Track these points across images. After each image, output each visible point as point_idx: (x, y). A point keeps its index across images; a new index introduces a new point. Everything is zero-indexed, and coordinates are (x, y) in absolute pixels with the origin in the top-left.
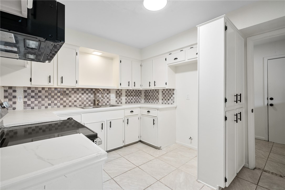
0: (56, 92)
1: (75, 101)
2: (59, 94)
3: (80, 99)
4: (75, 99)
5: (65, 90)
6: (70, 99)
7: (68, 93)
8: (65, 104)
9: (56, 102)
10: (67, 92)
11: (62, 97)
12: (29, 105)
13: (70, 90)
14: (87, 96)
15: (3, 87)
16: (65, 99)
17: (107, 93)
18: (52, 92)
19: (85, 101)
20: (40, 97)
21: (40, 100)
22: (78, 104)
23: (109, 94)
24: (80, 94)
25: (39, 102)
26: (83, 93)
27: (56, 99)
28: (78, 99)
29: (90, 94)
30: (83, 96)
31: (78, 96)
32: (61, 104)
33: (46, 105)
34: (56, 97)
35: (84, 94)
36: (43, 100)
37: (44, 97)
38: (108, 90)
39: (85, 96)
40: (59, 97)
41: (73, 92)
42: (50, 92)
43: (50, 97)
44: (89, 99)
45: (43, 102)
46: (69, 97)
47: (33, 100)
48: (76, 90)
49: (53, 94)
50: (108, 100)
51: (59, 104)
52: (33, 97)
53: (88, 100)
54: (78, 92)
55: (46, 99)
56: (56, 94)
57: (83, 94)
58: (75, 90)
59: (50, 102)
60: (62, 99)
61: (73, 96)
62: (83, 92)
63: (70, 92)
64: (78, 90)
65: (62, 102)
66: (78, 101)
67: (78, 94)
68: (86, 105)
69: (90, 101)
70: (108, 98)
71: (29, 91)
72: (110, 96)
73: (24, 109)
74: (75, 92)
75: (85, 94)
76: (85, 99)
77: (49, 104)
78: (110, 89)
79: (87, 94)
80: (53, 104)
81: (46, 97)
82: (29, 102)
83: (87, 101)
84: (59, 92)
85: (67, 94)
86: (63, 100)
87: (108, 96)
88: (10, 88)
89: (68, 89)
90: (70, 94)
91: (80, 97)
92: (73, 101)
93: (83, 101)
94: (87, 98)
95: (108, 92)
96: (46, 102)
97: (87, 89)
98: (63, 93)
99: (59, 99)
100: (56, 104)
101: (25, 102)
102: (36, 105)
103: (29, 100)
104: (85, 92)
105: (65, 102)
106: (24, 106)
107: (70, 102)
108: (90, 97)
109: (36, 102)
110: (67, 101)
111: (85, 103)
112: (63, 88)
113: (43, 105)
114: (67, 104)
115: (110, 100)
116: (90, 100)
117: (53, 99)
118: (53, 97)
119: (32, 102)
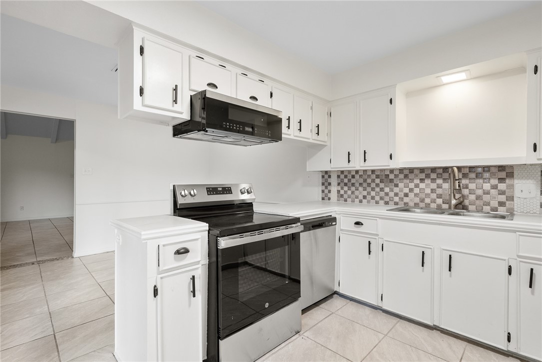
0: (374, 176)
1: (406, 195)
2: (378, 181)
3: (417, 190)
4: (406, 190)
5: (388, 173)
6: (396, 190)
7: (393, 179)
8: (387, 199)
9: (373, 194)
10: (392, 176)
11: (382, 185)
12: (342, 196)
13: (397, 172)
14: (434, 186)
15: (321, 171)
16: (387, 190)
17: (499, 179)
18: (369, 176)
19: (428, 195)
20: (353, 185)
21: (353, 189)
22: (411, 200)
23: (507, 181)
24: (417, 181)
25: (353, 193)
26: (424, 178)
27: (373, 189)
28: (411, 190)
29: (440, 181)
30: (422, 185)
31: (412, 185)
32: (382, 198)
33: (361, 197)
34: (373, 185)
35: (426, 181)
36: (357, 189)
37: (357, 185)
38: (501, 168)
39: (427, 186)
40: (377, 185)
41: (402, 176)
42: (366, 177)
43: (365, 185)
44: (439, 191)
45: (357, 193)
46: (395, 186)
47: (346, 188)
48: (408, 173)
49: (369, 181)
50: (502, 198)
51: (377, 198)
52: (346, 184)
53: (435, 194)
54: (411, 176)
55: (361, 189)
56: (373, 181)
57: (422, 180)
58: (406, 172)
59: (365, 193)
60: (382, 190)
61: (401, 185)
62: (423, 176)
63: (396, 176)
64: (412, 172)
65: (382, 194)
66: (411, 195)
67: (412, 181)
68: (429, 204)
69: (439, 196)
70: (502, 193)
71: (342, 176)
72: (513, 185)
73: (338, 200)
74: (406, 176)
75: (428, 181)
76: (428, 191)
77: (365, 197)
78: (512, 167)
79: (433, 180)
80: (369, 197)
81: (361, 184)
82: (342, 192)
83: (434, 196)
84: (377, 177)
85: (391, 181)
86: (383, 191)
87: (502, 186)
88: (326, 172)
89: (392, 171)
90: (396, 181)
91: (417, 186)
92: (401, 195)
93: (423, 196)
94: (432, 190)
95: (503, 175)
96: (361, 193)
97: (433, 170)
98: (384, 178)
99: (378, 189)
100: (373, 198)
101: (339, 192)
102: (349, 197)
103: (342, 188)
104: (428, 176)
105: (387, 194)
106: (338, 197)
107: (396, 195)
108: (439, 186)
109: (349, 192)
110: (392, 194)
111: (428, 201)
112: (385, 170)
113: (357, 197)
114: (391, 199)
115: (511, 198)
116: (441, 195)
117: (369, 189)
118: (369, 185)
119: (346, 192)
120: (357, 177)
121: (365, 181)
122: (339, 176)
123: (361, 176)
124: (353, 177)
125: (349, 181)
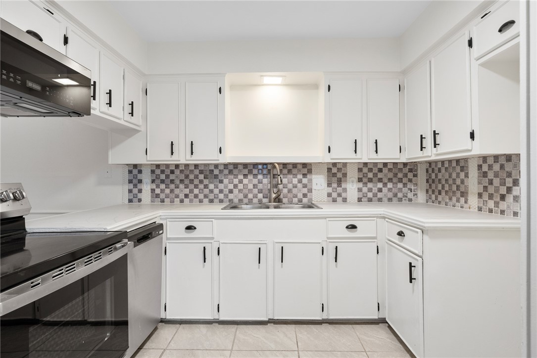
0: (197, 172)
1: (231, 191)
2: (201, 177)
3: (241, 186)
4: (231, 186)
5: (212, 168)
6: (221, 186)
7: (217, 175)
8: (211, 196)
9: (196, 191)
10: (216, 172)
11: (206, 182)
12: (157, 196)
13: (221, 168)
14: (255, 181)
15: (127, 165)
16: (211, 186)
17: (303, 174)
18: (192, 171)
19: (250, 191)
20: (172, 181)
21: (172, 186)
22: (236, 196)
23: (308, 176)
24: (241, 177)
25: (172, 191)
26: (247, 173)
27: (196, 186)
28: (236, 186)
29: (260, 177)
30: (245, 181)
31: (236, 181)
32: (206, 196)
33: (182, 196)
34: (196, 182)
35: (249, 176)
36: (177, 187)
37: (177, 182)
38: (304, 165)
39: (250, 181)
40: (201, 182)
41: (226, 172)
42: (188, 173)
43: (187, 182)
44: (260, 186)
45: (177, 191)
46: (220, 183)
47: (163, 186)
48: (233, 168)
49: (192, 177)
50: (305, 191)
51: (201, 196)
52: (163, 181)
53: (257, 190)
54: (235, 172)
55: (182, 186)
56: (196, 177)
57: (245, 176)
58: (231, 167)
59: (187, 191)
60: (206, 187)
61: (226, 181)
62: (246, 171)
63: (221, 171)
64: (237, 168)
65: (206, 191)
66: (236, 191)
67: (236, 176)
68: (252, 199)
69: (260, 191)
70: (305, 186)
71: (158, 172)
72: (311, 180)
73: (152, 202)
74: (231, 172)
75: (250, 177)
76: (251, 186)
77: (186, 196)
78: (310, 164)
79: (255, 176)
80: (191, 196)
81: (182, 181)
82: (158, 191)
83: (255, 191)
84: (201, 172)
85: (216, 177)
86: (208, 188)
87: (305, 181)
88: (135, 166)
89: (216, 166)
90: (221, 177)
91: (241, 182)
92: (226, 191)
93: (246, 191)
94: (254, 185)
95: (305, 171)
96: (182, 191)
97: (255, 165)
98: (208, 173)
99: (201, 186)
100: (196, 196)
101: (153, 191)
102: (167, 196)
103: (158, 186)
104: (250, 172)
105: (211, 191)
106: (152, 197)
107: (221, 191)
108: (260, 182)
109: (167, 191)
110: (216, 191)
111: (250, 196)
112: (209, 165)
113: (177, 196)
114: (216, 197)
115: (310, 191)
116: (262, 190)
117: (191, 186)
118: (192, 181)
119: (162, 191)
120: (177, 172)
121: (187, 177)
122: (153, 172)
123: (182, 171)
124: (172, 172)
125: (168, 177)
